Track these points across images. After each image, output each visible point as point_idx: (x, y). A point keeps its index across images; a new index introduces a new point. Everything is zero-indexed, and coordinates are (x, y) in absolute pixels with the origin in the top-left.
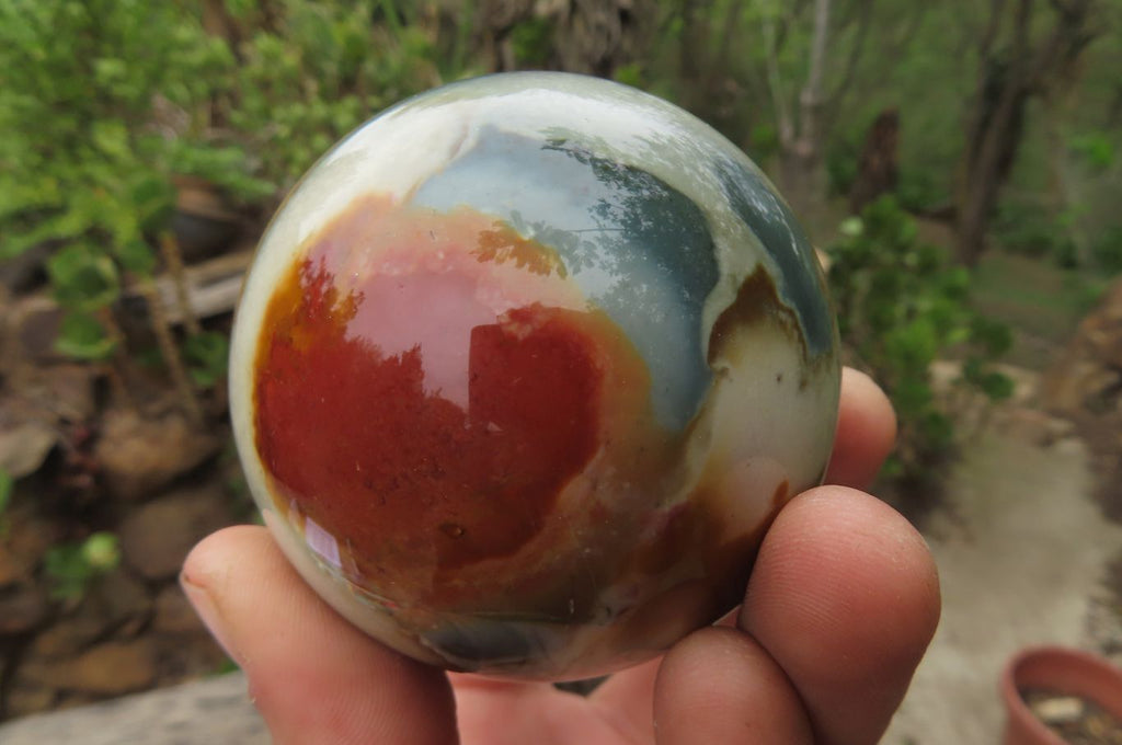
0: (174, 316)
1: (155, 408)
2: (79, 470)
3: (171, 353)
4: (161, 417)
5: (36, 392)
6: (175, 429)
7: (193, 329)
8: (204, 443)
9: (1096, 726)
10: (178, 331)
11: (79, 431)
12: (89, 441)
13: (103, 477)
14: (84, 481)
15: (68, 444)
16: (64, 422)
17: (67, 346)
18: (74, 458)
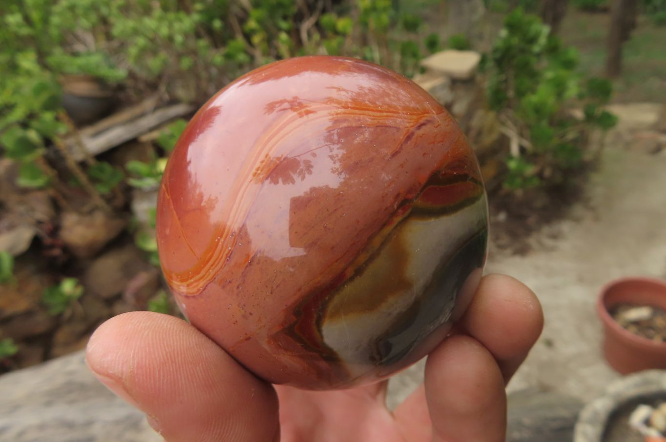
0: (79, 156)
1: (86, 208)
2: (52, 247)
3: (83, 178)
4: (91, 212)
5: (21, 209)
6: (99, 218)
7: (92, 162)
8: (118, 224)
9: (659, 322)
10: (83, 165)
11: (48, 227)
12: (55, 230)
13: (66, 249)
14: (56, 252)
15: (43, 234)
16: (39, 223)
17: (24, 182)
18: (48, 241)
